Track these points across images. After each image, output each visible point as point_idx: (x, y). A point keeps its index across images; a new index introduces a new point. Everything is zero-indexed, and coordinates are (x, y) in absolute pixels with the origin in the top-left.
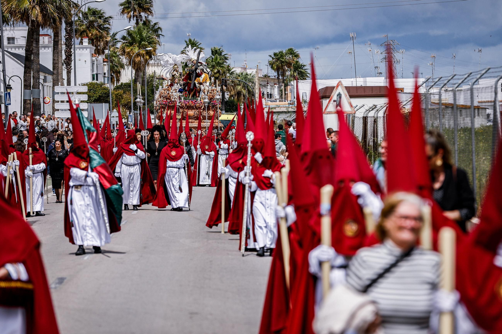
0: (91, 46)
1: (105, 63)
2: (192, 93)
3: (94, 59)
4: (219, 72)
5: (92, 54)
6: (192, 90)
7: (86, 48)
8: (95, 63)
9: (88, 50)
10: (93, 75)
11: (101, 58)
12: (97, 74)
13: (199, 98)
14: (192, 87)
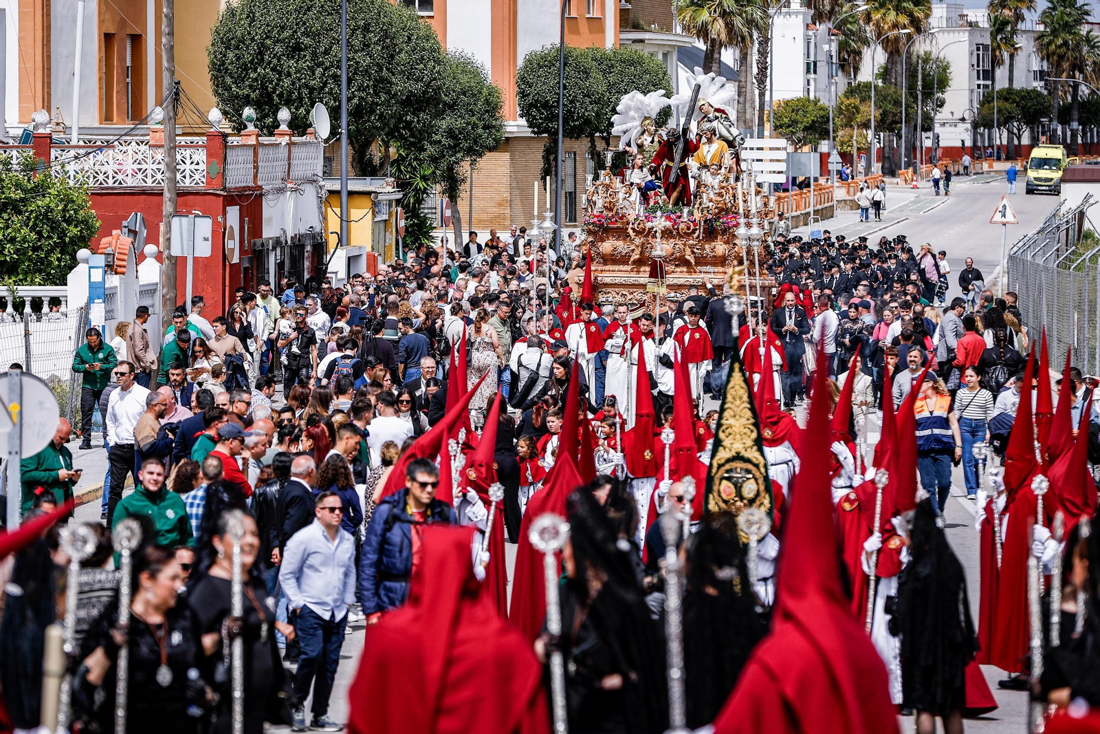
0: (804, 9)
1: (833, 38)
2: (675, 195)
3: (811, 33)
4: (1065, 43)
5: (808, 25)
6: (675, 186)
7: (797, 13)
8: (813, 41)
9: (801, 17)
10: (808, 64)
11: (822, 28)
12: (815, 63)
13: (686, 210)
14: (672, 179)
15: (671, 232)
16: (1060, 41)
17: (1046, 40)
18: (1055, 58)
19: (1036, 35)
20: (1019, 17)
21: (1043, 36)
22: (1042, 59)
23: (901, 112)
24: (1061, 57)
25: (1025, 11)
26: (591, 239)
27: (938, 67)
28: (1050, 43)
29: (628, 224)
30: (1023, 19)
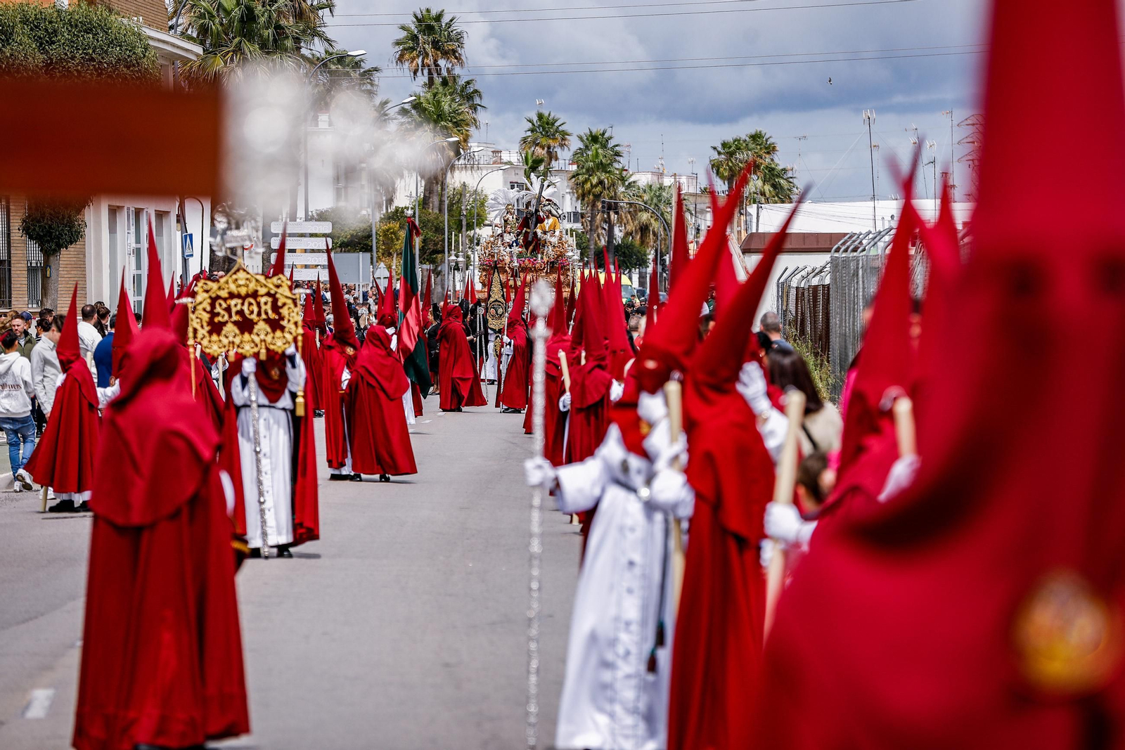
2: (531, 248)
4: (601, 182)
7: (325, 133)
9: (329, 137)
10: (338, 190)
13: (539, 256)
14: (530, 239)
15: (531, 269)
16: (595, 181)
17: (581, 178)
18: (591, 197)
19: (570, 175)
20: (552, 156)
21: (578, 175)
22: (578, 199)
23: (443, 240)
24: (597, 197)
25: (558, 150)
26: (484, 273)
27: (475, 200)
28: (586, 181)
29: (506, 264)
30: (557, 159)
